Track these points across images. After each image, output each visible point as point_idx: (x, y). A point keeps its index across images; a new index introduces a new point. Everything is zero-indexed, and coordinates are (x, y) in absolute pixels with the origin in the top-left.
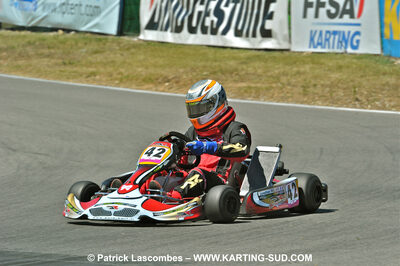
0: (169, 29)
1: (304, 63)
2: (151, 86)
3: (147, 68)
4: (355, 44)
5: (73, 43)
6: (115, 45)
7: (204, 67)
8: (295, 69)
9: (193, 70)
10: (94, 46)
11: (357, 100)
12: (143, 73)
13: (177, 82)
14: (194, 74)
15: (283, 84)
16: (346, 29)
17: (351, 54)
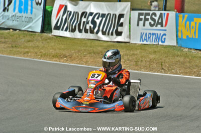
0: (68, 30)
1: (136, 49)
2: (57, 59)
3: (55, 50)
4: (163, 40)
5: (18, 36)
6: (39, 37)
7: (85, 50)
8: (132, 52)
9: (79, 51)
10: (28, 38)
11: (163, 69)
12: (53, 53)
13: (70, 58)
14: (79, 53)
15: (125, 60)
16: (159, 32)
17: (161, 45)
